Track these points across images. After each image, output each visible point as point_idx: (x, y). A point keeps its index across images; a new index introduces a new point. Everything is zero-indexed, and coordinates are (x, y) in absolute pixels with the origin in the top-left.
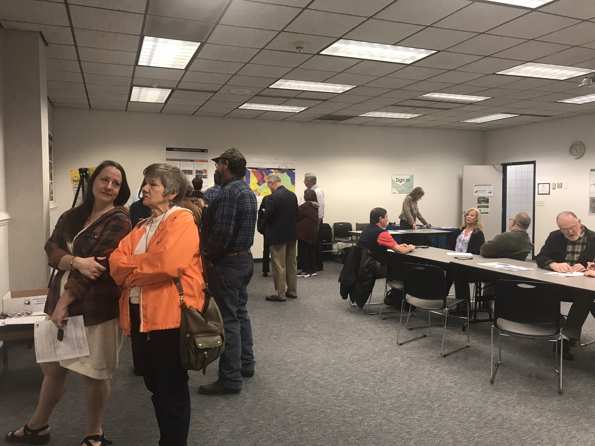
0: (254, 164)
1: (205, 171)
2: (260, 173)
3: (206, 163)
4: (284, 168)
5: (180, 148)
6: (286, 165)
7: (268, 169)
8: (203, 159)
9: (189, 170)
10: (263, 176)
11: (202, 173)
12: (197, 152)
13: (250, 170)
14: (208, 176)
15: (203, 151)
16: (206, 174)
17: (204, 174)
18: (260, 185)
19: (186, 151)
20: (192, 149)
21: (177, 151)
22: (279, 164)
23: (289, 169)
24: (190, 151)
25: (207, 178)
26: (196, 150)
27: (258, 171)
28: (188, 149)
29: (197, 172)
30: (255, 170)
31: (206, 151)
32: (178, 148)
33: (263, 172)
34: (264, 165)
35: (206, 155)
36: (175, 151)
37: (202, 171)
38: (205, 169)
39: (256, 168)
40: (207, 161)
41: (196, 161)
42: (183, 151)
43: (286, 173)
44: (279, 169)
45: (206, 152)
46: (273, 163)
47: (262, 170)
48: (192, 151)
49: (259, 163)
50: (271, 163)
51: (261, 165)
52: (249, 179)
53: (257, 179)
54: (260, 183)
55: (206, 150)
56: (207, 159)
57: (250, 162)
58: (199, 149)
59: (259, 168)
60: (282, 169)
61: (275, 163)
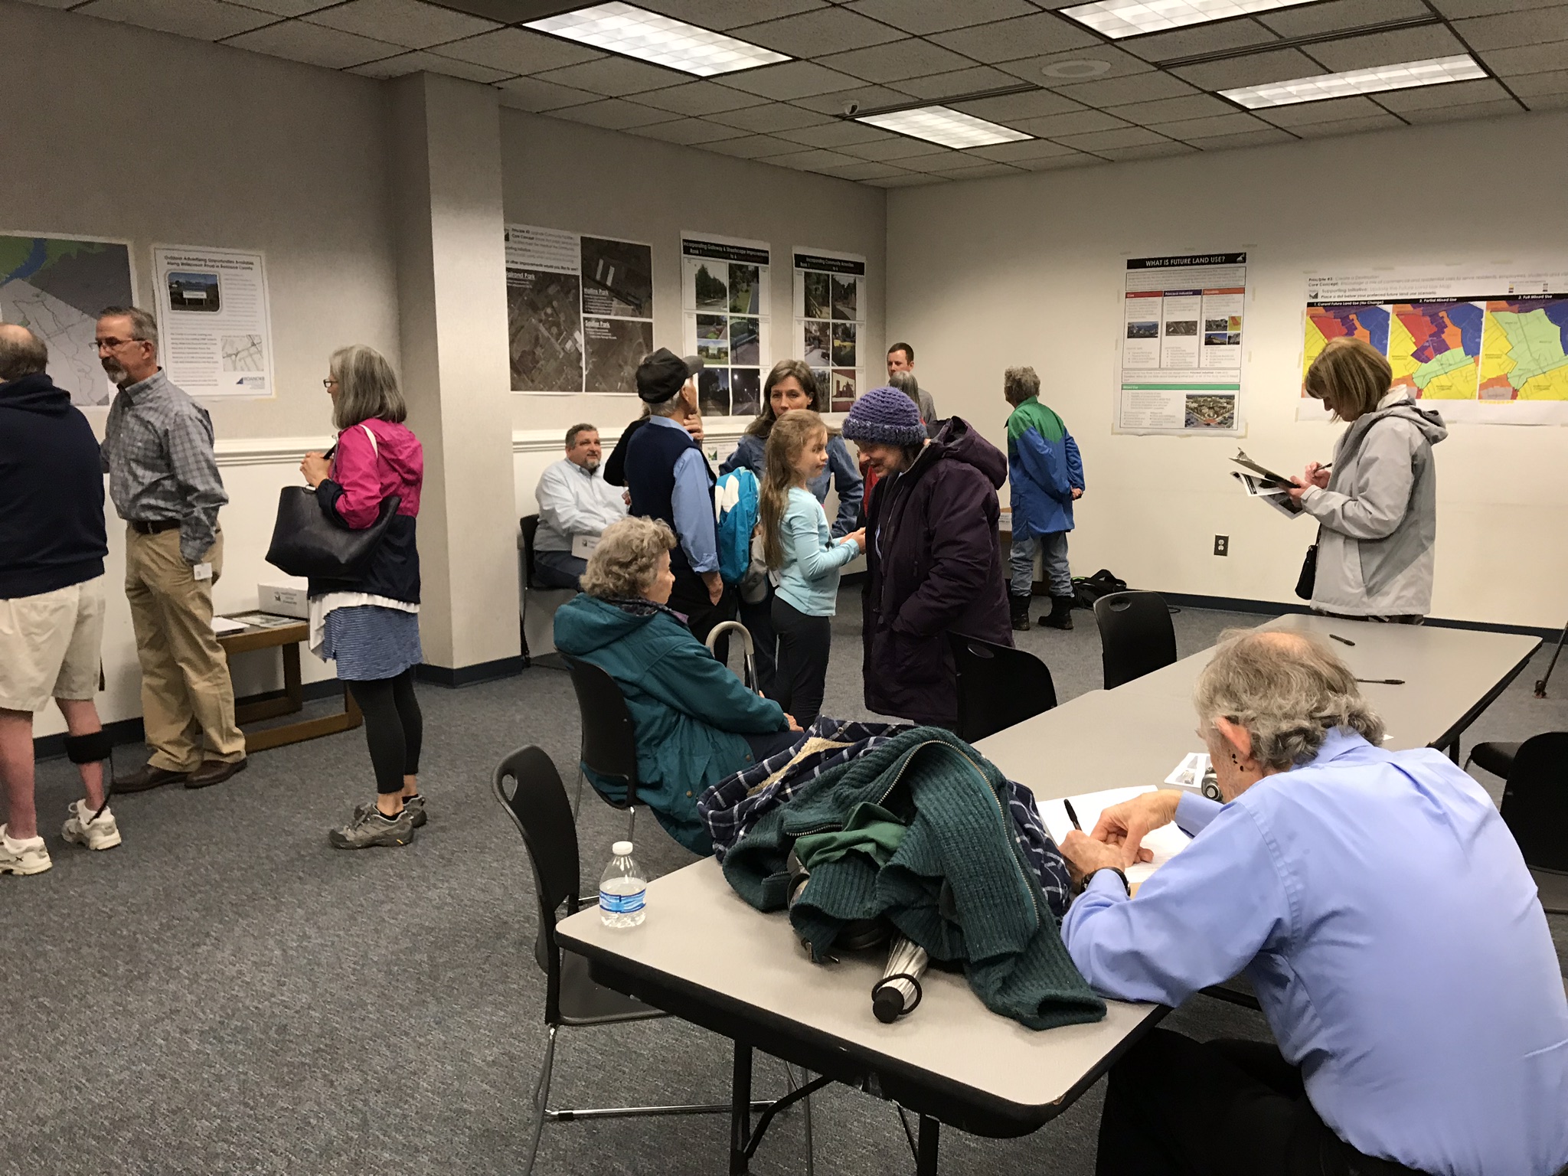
0: (1405, 288)
1: (1236, 321)
2: (1428, 319)
3: (1238, 297)
4: (1536, 290)
5: (1166, 258)
6: (1543, 278)
7: (1460, 300)
8: (1231, 284)
9: (1185, 322)
10: (1442, 327)
11: (1225, 328)
12: (1215, 263)
13: (1389, 308)
14: (1243, 339)
15: (1231, 258)
16: (1237, 332)
17: (1230, 332)
18: (1426, 360)
19: (1180, 265)
20: (1199, 257)
21: (1158, 266)
22: (1513, 279)
23: (1556, 296)
24: (1192, 264)
25: (1238, 343)
26: (1210, 260)
27: (1419, 311)
28: (1187, 257)
29: (1210, 325)
30: (1409, 307)
31: (1240, 258)
32: (1159, 259)
33: (1443, 314)
34: (1448, 287)
35: (1241, 272)
36: (1151, 267)
37: (1226, 322)
38: (1233, 315)
39: (1414, 302)
40: (1241, 291)
41: (1210, 291)
42: (1173, 265)
43: (1541, 311)
44: (1511, 299)
45: (1240, 262)
46: (1487, 277)
47: (1437, 306)
48: (1197, 264)
49: (1427, 280)
50: (1478, 278)
51: (1436, 287)
52: (1384, 342)
53: (1413, 339)
54: (1426, 353)
55: (1241, 254)
56: (1242, 283)
57: (1393, 281)
58: (1218, 255)
59: (1423, 299)
60: (1522, 296)
61: (1495, 277)
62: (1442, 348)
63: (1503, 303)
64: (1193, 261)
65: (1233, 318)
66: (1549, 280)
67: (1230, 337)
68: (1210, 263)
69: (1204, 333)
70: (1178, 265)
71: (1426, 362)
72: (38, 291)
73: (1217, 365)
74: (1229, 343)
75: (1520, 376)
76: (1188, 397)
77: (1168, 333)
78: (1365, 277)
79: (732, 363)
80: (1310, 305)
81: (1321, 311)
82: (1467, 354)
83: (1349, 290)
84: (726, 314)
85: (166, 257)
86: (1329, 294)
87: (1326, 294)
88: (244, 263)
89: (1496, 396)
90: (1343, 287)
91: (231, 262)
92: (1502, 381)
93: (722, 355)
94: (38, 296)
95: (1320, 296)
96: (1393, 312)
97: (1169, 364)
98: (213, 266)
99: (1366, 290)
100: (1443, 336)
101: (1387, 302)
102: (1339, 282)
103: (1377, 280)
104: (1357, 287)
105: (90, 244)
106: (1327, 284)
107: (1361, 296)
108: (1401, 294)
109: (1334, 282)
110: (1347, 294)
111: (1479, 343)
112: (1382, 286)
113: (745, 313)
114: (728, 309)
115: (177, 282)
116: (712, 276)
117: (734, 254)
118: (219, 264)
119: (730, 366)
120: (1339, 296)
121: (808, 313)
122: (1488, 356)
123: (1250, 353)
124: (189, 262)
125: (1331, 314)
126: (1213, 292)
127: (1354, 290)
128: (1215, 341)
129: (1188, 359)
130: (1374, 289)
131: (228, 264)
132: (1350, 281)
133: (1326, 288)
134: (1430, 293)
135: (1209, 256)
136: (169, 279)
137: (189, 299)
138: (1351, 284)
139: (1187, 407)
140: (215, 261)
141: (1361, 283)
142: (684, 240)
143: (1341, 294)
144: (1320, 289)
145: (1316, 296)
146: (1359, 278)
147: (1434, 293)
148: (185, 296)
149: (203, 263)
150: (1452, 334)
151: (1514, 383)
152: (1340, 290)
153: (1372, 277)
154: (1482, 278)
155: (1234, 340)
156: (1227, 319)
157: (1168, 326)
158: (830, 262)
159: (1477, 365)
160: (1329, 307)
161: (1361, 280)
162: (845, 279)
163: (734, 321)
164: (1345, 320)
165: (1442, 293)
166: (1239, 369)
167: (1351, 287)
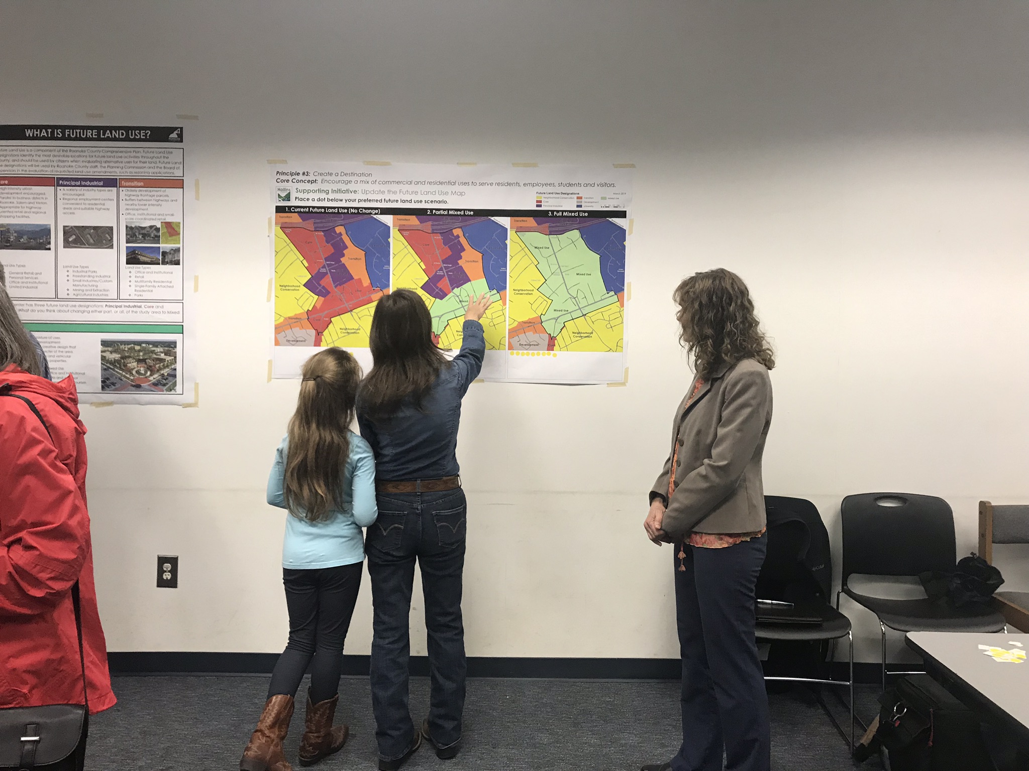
0: (408, 193)
1: (172, 230)
2: (439, 237)
4: (569, 205)
5: (57, 127)
6: (575, 189)
7: (479, 213)
8: (163, 173)
9: (95, 228)
10: (457, 251)
11: (157, 239)
12: (135, 140)
13: (388, 220)
14: (186, 256)
15: (160, 134)
16: (177, 246)
17: (164, 246)
18: (440, 295)
19: (81, 139)
20: (111, 128)
21: (44, 138)
23: (593, 214)
24: (99, 139)
25: (177, 263)
26: (128, 134)
27: (428, 226)
28: (92, 128)
29: (133, 233)
30: (413, 220)
31: (174, 135)
32: (46, 127)
33: (457, 232)
34: (461, 194)
35: (177, 155)
37: (158, 230)
38: (169, 219)
39: (420, 213)
40: (178, 184)
41: (130, 182)
42: (69, 139)
43: (575, 234)
44: (540, 216)
46: (509, 184)
47: (449, 220)
48: (108, 139)
49: (435, 183)
50: (498, 184)
51: (446, 193)
52: (385, 267)
53: (422, 264)
54: (441, 285)
55: (176, 128)
56: (178, 173)
57: (391, 182)
58: (140, 128)
59: (431, 210)
60: (553, 211)
61: (518, 184)
62: (460, 279)
63: (531, 222)
64: (101, 133)
65: (168, 225)
66: (583, 192)
67: (164, 254)
68: (127, 139)
69: (124, 245)
70: (76, 139)
71: (441, 298)
73: (147, 296)
74: (164, 263)
75: (556, 319)
76: (105, 343)
77: (67, 244)
78: (353, 174)
80: (279, 210)
81: (295, 218)
82: (491, 288)
83: (333, 191)
86: (306, 196)
87: (301, 195)
89: (529, 346)
90: (325, 187)
92: (534, 324)
95: (292, 197)
96: (394, 226)
97: (71, 292)
99: (355, 192)
100: (460, 262)
101: (385, 211)
102: (319, 178)
103: (370, 179)
104: (344, 187)
106: (304, 181)
107: (350, 200)
108: (403, 201)
109: (311, 178)
110: (331, 196)
111: (506, 272)
112: (377, 187)
120: (319, 200)
122: (518, 292)
123: (196, 279)
125: (310, 224)
126: (135, 183)
127: (339, 191)
128: (142, 258)
129: (101, 286)
130: (366, 192)
132: (333, 178)
133: (301, 186)
134: (440, 202)
135: (127, 129)
138: (334, 182)
139: (103, 358)
141: (350, 182)
143: (323, 196)
144: (292, 187)
145: (288, 198)
146: (346, 174)
147: (445, 202)
150: (471, 260)
151: (550, 327)
152: (320, 191)
153: (363, 174)
154: (503, 184)
155: (171, 258)
156: (159, 226)
157: (68, 231)
159: (505, 304)
160: (307, 213)
161: (348, 178)
164: (330, 234)
165: (455, 203)
166: (181, 301)
167: (335, 187)
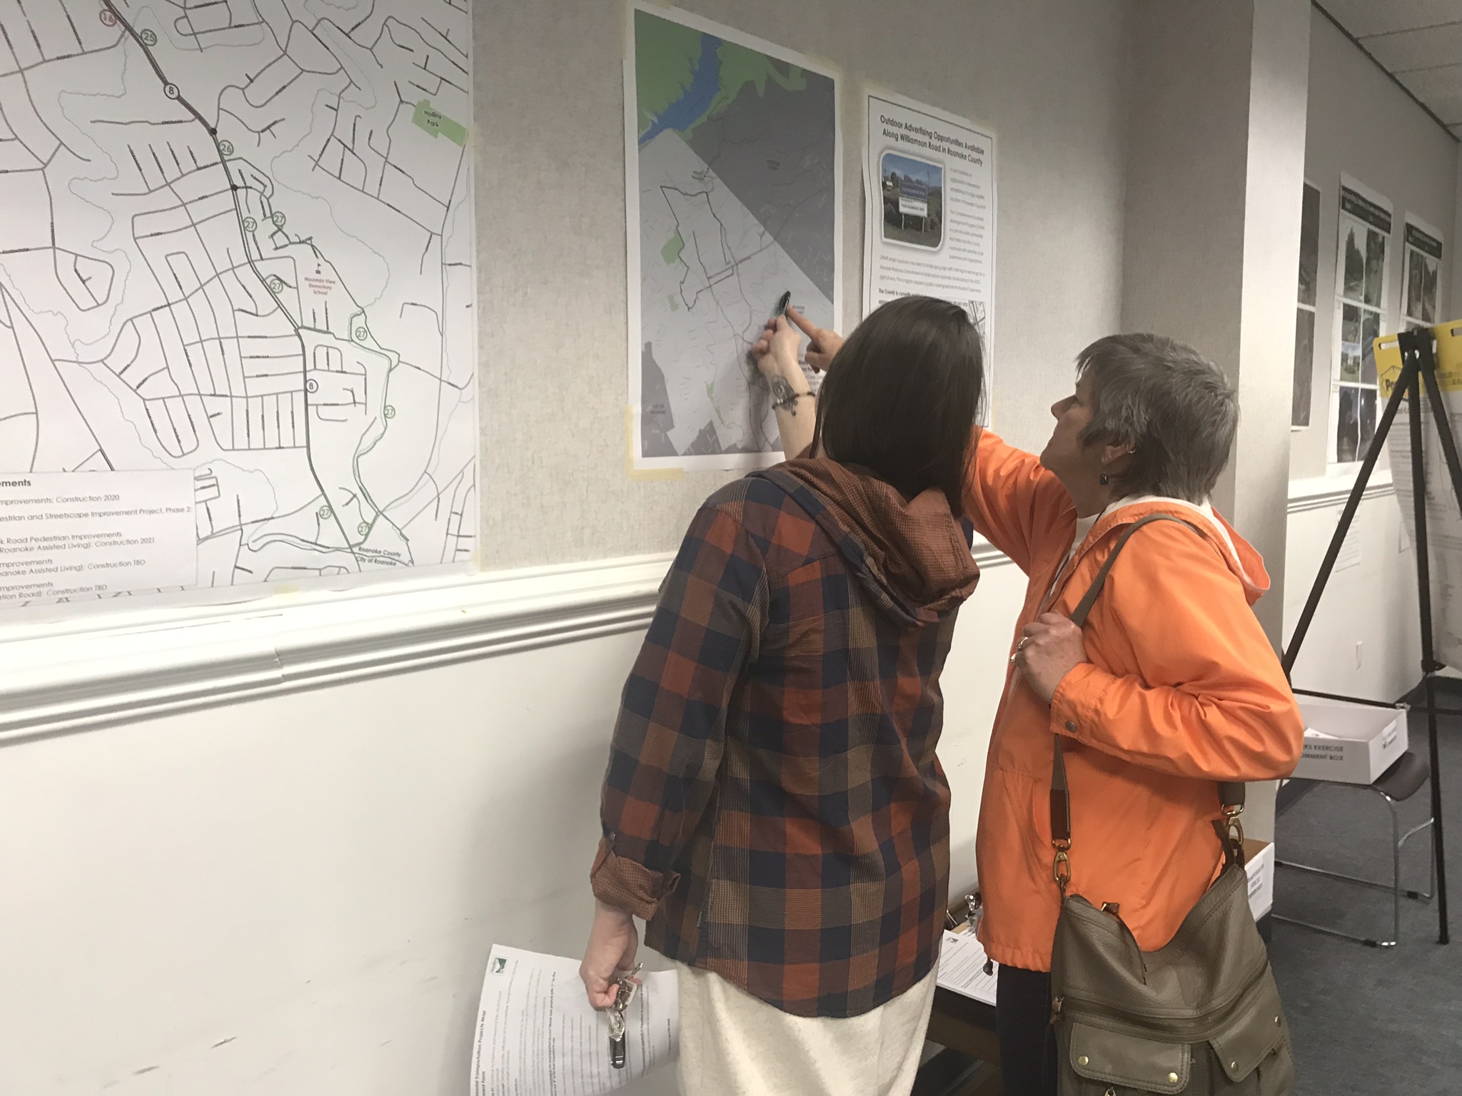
72: (700, 165)
79: (1364, 381)
84: (1362, 306)
85: (884, 120)
88: (973, 148)
91: (960, 144)
93: (1356, 368)
94: (700, 177)
98: (937, 149)
105: (783, 67)
113: (1372, 305)
114: (1362, 298)
115: (893, 177)
116: (1356, 247)
117: (1373, 215)
118: (946, 145)
119: (1361, 386)
121: (1410, 313)
124: (913, 135)
131: (955, 147)
136: (884, 171)
137: (906, 215)
140: (941, 138)
142: (1345, 189)
148: (902, 209)
149: (925, 139)
158: (1425, 239)
162: (1432, 262)
163: (1367, 316)
